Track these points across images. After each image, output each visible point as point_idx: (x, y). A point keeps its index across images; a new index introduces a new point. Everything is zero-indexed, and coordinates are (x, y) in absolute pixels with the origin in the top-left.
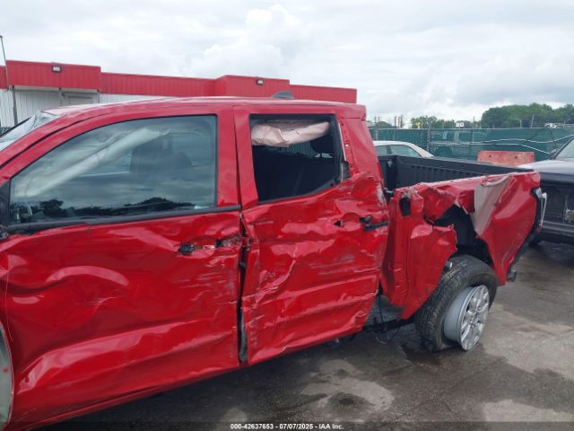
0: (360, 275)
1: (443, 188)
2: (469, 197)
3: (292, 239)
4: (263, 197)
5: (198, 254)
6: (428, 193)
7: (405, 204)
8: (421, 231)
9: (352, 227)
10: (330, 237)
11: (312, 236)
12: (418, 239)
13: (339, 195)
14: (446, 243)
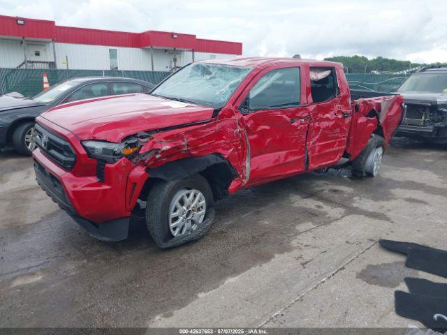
0: (341, 138)
1: (370, 101)
2: (379, 105)
3: (322, 120)
4: (315, 101)
5: (295, 124)
6: (365, 103)
7: (356, 108)
8: (362, 120)
9: (340, 116)
10: (333, 120)
11: (328, 119)
12: (361, 123)
13: (335, 102)
14: (372, 125)
